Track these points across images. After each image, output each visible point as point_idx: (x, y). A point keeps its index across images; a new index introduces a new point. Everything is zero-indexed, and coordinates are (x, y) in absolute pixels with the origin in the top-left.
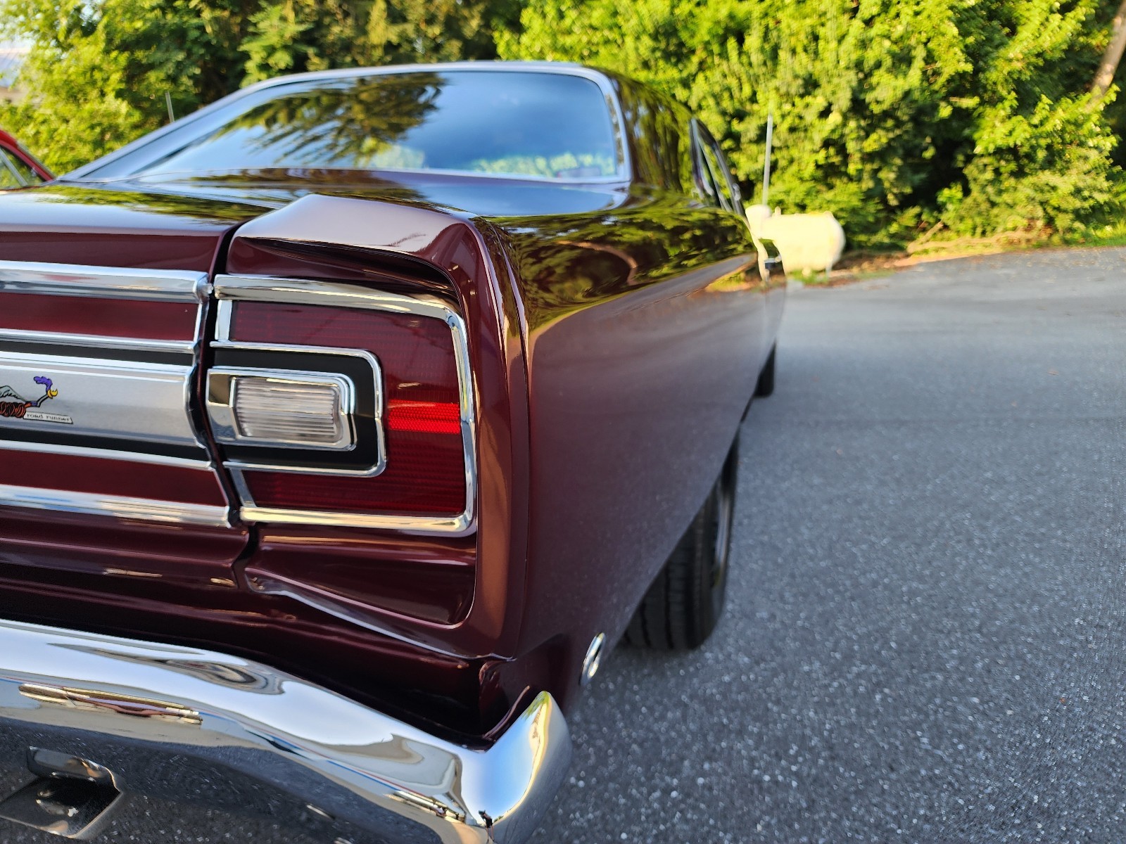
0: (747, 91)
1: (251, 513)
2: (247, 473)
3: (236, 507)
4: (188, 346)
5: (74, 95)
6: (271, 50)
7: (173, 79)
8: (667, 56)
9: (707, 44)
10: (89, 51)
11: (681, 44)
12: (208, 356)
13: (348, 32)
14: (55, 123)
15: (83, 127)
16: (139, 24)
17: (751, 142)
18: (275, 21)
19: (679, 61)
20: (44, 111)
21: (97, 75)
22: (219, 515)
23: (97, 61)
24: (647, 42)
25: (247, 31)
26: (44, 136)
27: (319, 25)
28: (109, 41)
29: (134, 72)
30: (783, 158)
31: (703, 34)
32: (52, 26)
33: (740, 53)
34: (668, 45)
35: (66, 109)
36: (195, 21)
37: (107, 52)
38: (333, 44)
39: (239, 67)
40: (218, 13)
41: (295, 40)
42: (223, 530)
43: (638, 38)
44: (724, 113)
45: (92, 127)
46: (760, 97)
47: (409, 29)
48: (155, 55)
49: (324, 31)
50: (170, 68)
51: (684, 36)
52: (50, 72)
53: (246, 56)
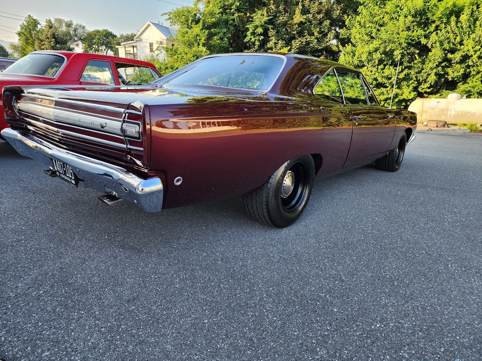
0: (458, 39)
1: (129, 146)
2: (128, 140)
3: (127, 145)
4: (121, 120)
5: (190, 45)
6: (257, 27)
7: (221, 39)
8: (419, 24)
9: (440, 18)
10: (197, 29)
11: (428, 19)
12: (124, 122)
13: (286, 19)
14: (183, 55)
15: (191, 56)
16: (213, 19)
17: (457, 63)
18: (259, 16)
19: (425, 26)
20: (180, 50)
21: (198, 38)
22: (124, 146)
23: (199, 33)
24: (410, 18)
25: (250, 20)
26: (179, 59)
27: (275, 16)
28: (204, 25)
29: (210, 36)
30: (474, 70)
31: (438, 14)
32: (187, 21)
33: (457, 22)
34: (421, 19)
35: (187, 50)
36: (232, 17)
37: (202, 29)
38: (280, 24)
39: (244, 34)
40: (240, 14)
41: (265, 23)
42: (125, 149)
43: (406, 17)
44: (445, 50)
45: (194, 56)
46: (465, 42)
47: (310, 16)
48: (217, 30)
49: (277, 19)
50: (221, 34)
51: (429, 15)
52: (184, 37)
53: (248, 29)
